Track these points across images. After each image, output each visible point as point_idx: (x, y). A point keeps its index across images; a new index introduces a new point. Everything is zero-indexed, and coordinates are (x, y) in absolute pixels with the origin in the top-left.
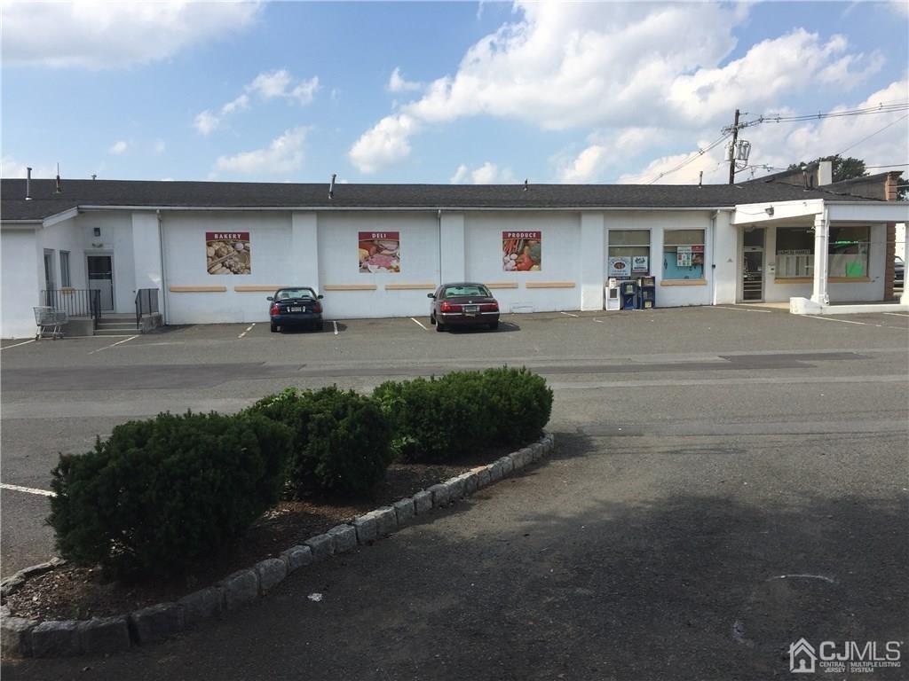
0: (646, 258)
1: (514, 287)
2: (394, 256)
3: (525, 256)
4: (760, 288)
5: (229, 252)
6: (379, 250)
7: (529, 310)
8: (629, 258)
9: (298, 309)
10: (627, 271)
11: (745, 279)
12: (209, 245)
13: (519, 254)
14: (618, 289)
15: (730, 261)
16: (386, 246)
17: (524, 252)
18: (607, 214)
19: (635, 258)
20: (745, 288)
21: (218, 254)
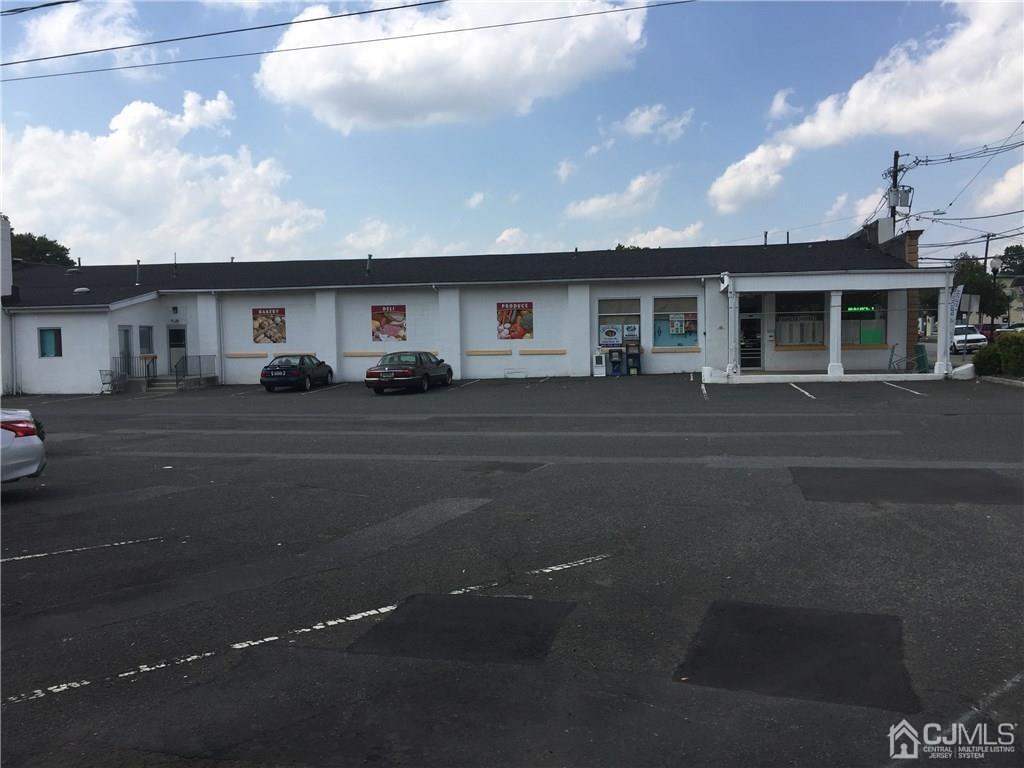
0: (637, 326)
1: (508, 354)
2: (401, 326)
3: (518, 325)
4: (759, 355)
5: (269, 325)
6: (388, 321)
7: (522, 376)
8: (620, 327)
9: (280, 373)
10: (618, 338)
11: (742, 346)
12: (255, 319)
13: (512, 324)
14: (603, 356)
15: (721, 328)
16: (395, 317)
17: (517, 322)
18: (593, 285)
19: (626, 326)
20: (742, 356)
21: (261, 326)
